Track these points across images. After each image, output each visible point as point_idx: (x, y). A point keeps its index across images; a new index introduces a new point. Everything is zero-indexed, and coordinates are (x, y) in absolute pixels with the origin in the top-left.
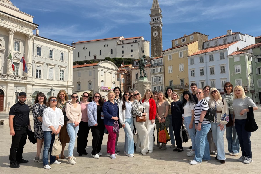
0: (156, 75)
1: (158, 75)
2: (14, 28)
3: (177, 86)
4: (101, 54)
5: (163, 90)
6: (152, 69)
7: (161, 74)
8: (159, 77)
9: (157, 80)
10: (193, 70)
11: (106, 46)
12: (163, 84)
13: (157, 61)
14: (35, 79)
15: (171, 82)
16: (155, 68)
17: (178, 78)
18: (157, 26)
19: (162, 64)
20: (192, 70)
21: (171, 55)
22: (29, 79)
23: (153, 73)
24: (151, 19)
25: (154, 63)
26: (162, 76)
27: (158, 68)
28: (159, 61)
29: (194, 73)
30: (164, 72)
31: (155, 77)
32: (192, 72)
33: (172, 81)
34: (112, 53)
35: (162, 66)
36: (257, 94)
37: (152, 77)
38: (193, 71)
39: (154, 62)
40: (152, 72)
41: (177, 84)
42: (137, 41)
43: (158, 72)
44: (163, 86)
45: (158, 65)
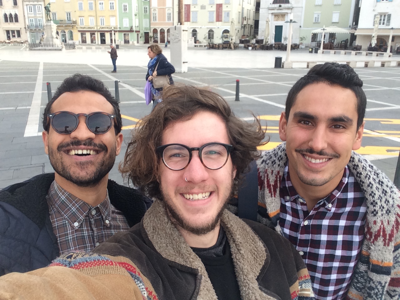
0: (31, 3)
1: (35, 3)
8: (37, 6)
9: (35, 10)
20: (79, 2)
26: (41, 5)
31: (31, 6)
33: (55, 14)
36: (142, 34)
37: (27, 5)
38: (81, 4)
41: (63, 19)
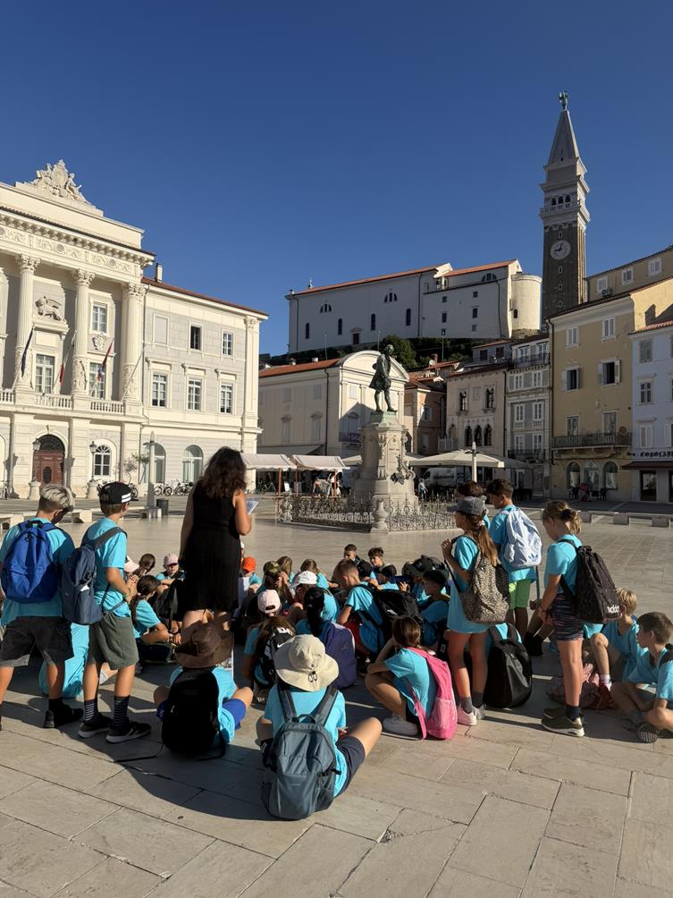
0: (523, 398)
1: (532, 397)
2: (88, 267)
3: (591, 436)
4: (373, 327)
5: (547, 448)
6: (512, 378)
7: (540, 392)
8: (534, 404)
9: (529, 415)
10: (648, 381)
11: (392, 297)
12: (547, 427)
13: (529, 350)
14: (149, 409)
15: (572, 422)
16: (522, 374)
17: (598, 408)
18: (565, 224)
19: (546, 361)
20: (643, 381)
21: (575, 330)
22: (130, 410)
23: (515, 389)
24: (546, 200)
25: (519, 356)
26: (544, 400)
27: (533, 372)
28: (538, 348)
29: (649, 392)
30: (551, 388)
31: (522, 405)
32: (643, 386)
33: (574, 420)
34: (408, 323)
35: (546, 365)
37: (512, 404)
38: (649, 385)
39: (519, 352)
40: (512, 387)
41: (593, 431)
42: (495, 277)
43: (533, 387)
44: (547, 435)
45: (534, 362)
